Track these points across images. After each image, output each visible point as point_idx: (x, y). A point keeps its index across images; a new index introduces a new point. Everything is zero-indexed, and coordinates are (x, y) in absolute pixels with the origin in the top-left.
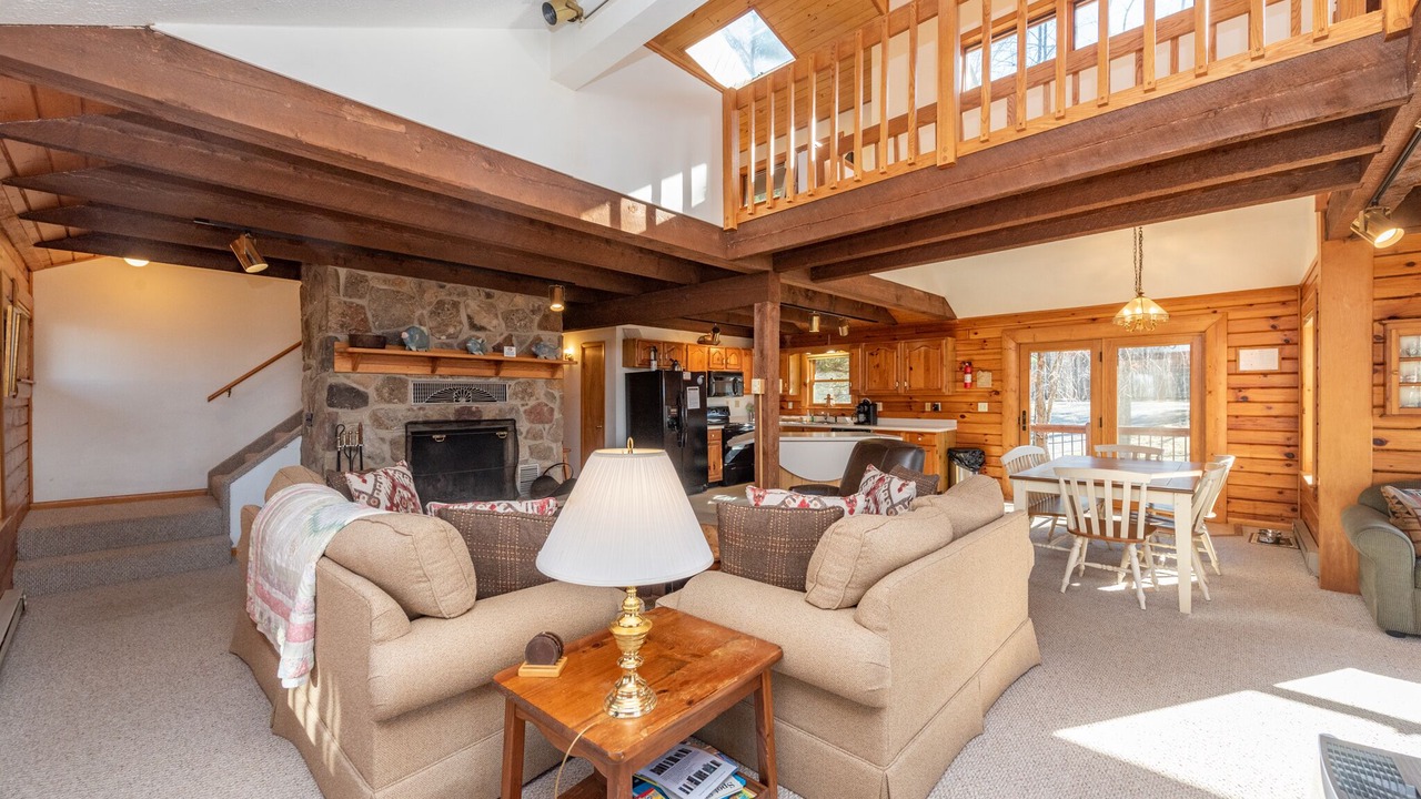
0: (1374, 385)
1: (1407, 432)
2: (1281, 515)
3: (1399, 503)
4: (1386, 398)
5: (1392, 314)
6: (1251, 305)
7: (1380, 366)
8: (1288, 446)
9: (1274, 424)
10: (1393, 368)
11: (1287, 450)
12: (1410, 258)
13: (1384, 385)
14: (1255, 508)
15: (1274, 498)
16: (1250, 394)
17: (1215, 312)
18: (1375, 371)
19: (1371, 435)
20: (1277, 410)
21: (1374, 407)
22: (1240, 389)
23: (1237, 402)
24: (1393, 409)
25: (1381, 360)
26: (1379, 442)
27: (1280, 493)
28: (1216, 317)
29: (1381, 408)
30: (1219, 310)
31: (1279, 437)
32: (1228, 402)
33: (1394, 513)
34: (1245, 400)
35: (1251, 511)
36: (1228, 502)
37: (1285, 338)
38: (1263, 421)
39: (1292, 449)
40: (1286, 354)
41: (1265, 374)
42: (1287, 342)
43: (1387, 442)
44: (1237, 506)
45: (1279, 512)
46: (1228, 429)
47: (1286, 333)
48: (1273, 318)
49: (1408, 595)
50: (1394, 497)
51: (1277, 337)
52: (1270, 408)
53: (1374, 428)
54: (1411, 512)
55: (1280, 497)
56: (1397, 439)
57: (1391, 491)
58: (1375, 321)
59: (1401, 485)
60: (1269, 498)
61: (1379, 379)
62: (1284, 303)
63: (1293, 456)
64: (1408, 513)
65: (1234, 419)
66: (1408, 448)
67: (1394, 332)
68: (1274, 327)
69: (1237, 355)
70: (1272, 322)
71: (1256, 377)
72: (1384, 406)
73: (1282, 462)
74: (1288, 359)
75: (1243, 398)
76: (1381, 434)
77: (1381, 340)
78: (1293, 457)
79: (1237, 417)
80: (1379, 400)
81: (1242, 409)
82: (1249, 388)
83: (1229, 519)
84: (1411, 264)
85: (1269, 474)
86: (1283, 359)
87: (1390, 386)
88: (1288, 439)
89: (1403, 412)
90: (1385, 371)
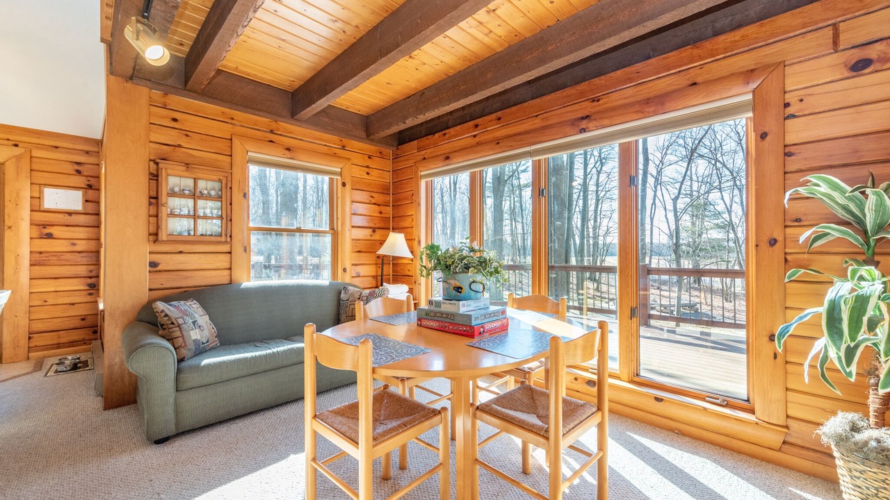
0: (150, 216)
1: (172, 255)
2: (84, 340)
3: (166, 315)
4: (158, 227)
5: (162, 157)
6: (57, 147)
7: (155, 199)
8: (90, 277)
9: (78, 258)
10: (164, 201)
11: (90, 281)
12: (176, 115)
13: (157, 216)
14: (59, 338)
15: (78, 325)
16: (55, 231)
17: (16, 145)
18: (150, 204)
19: (148, 258)
20: (82, 246)
21: (150, 235)
22: (44, 226)
23: (41, 238)
24: (163, 236)
25: (155, 195)
26: (153, 264)
27: (83, 319)
28: (17, 151)
29: (155, 236)
30: (20, 145)
31: (82, 270)
32: (31, 238)
33: (162, 325)
34: (50, 236)
35: (55, 342)
36: (30, 338)
37: (88, 183)
38: (68, 256)
39: (93, 280)
40: (90, 198)
41: (70, 214)
42: (90, 187)
43: (159, 264)
44: (39, 341)
45: (81, 337)
46: (31, 265)
47: (89, 178)
48: (78, 163)
49: (171, 400)
50: (162, 311)
51: (80, 181)
52: (74, 244)
53: (150, 253)
54: (175, 322)
55: (83, 323)
56: (167, 262)
57: (160, 306)
58: (151, 160)
59: (167, 300)
60: (72, 326)
61: (153, 211)
62: (87, 152)
63: (95, 286)
64: (173, 323)
65: (38, 255)
66: (173, 268)
67: (164, 170)
68: (79, 172)
69: (41, 192)
70: (77, 167)
71: (61, 216)
72: (157, 234)
73: (86, 292)
74: (91, 202)
75: (47, 234)
76: (156, 258)
77: (155, 177)
78: (94, 288)
79: (41, 253)
80: (153, 229)
81: (46, 245)
82: (53, 225)
83: (30, 355)
84: (175, 120)
85: (73, 304)
86: (86, 201)
87: (161, 217)
88: (91, 271)
89: (171, 238)
90: (157, 204)
